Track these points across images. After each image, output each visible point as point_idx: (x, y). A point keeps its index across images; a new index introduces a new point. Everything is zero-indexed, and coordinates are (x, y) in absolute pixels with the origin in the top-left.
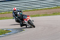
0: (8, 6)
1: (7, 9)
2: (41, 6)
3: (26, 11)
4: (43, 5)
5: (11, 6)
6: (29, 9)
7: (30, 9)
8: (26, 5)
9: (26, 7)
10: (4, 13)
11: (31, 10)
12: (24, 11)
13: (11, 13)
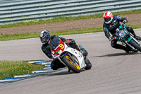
0: (38, 7)
2: (115, 6)
3: (80, 18)
4: (120, 5)
5: (45, 6)
6: (88, 12)
7: (89, 14)
8: (81, 4)
9: (80, 10)
10: (28, 24)
11: (93, 16)
12: (77, 19)
13: (44, 22)
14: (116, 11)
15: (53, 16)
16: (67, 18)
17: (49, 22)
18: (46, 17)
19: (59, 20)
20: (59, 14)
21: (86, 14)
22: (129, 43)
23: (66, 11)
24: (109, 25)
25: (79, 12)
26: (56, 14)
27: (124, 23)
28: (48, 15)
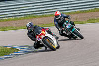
0: (14, 8)
1: (12, 12)
2: (68, 8)
3: (43, 16)
4: (71, 7)
5: (19, 8)
6: (49, 12)
7: (50, 14)
8: (44, 6)
9: (44, 10)
10: (7, 21)
12: (41, 17)
13: (18, 19)
14: (69, 11)
15: (24, 15)
16: (34, 16)
17: (21, 19)
18: (20, 16)
19: (29, 17)
20: (29, 13)
21: (48, 14)
22: (73, 32)
23: (33, 12)
24: (58, 20)
25: (43, 12)
26: (27, 14)
27: (69, 19)
28: (21, 14)
